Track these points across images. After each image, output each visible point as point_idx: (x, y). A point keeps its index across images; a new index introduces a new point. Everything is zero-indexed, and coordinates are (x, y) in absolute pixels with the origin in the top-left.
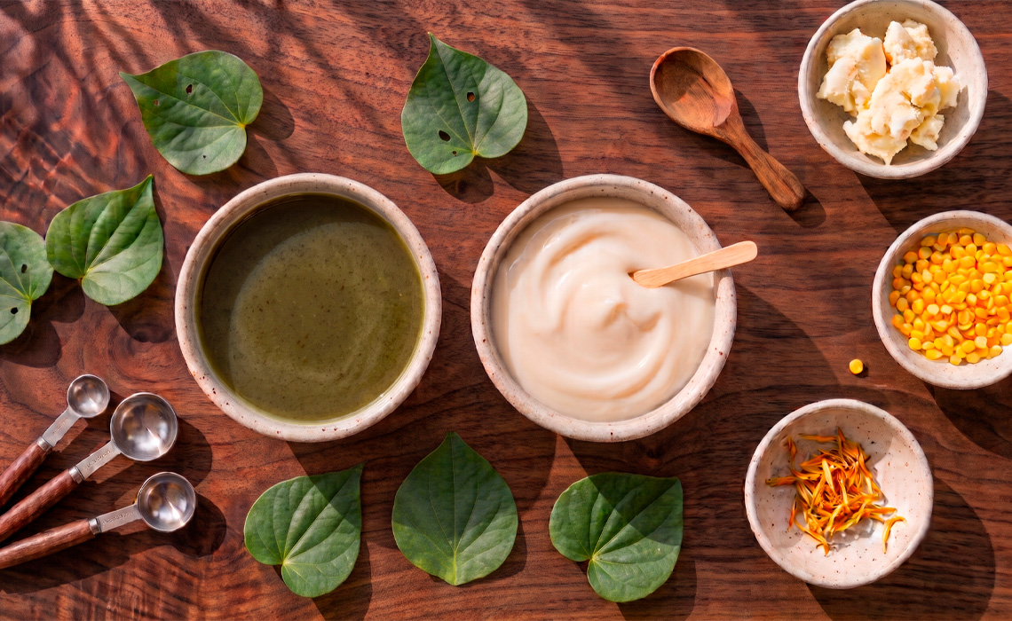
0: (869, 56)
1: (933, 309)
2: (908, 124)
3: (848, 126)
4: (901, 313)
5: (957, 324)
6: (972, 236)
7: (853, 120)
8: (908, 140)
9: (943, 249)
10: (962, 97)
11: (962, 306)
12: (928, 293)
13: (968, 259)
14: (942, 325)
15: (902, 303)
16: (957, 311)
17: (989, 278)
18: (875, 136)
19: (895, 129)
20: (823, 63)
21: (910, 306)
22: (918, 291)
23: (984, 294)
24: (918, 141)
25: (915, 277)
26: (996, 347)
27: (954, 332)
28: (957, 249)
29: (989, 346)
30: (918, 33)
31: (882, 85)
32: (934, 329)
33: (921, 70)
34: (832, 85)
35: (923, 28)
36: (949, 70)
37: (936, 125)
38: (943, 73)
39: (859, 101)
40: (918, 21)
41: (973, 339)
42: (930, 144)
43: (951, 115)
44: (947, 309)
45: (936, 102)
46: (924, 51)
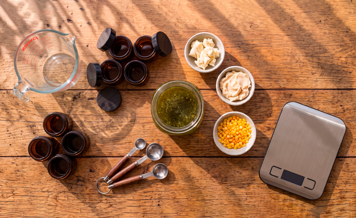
0: (199, 46)
1: (228, 136)
2: (208, 61)
3: (195, 61)
4: (221, 138)
5: (234, 139)
6: (236, 117)
7: (197, 60)
8: (208, 64)
9: (229, 121)
10: (220, 54)
11: (235, 135)
12: (227, 132)
13: (235, 123)
14: (231, 140)
15: (221, 136)
16: (234, 136)
17: (241, 127)
18: (201, 64)
19: (205, 62)
20: (190, 48)
21: (223, 136)
22: (225, 132)
23: (240, 131)
24: (210, 64)
25: (223, 129)
26: (245, 144)
27: (234, 141)
28: (232, 121)
29: (243, 144)
30: (210, 41)
31: (202, 53)
32: (229, 141)
33: (210, 49)
34: (192, 52)
35: (211, 40)
36: (217, 49)
37: (214, 61)
38: (216, 50)
39: (198, 56)
40: (211, 38)
41: (238, 143)
42: (213, 65)
43: (218, 59)
44: (232, 136)
45: (214, 56)
46: (212, 45)
